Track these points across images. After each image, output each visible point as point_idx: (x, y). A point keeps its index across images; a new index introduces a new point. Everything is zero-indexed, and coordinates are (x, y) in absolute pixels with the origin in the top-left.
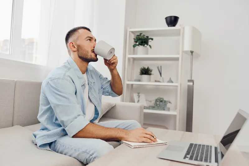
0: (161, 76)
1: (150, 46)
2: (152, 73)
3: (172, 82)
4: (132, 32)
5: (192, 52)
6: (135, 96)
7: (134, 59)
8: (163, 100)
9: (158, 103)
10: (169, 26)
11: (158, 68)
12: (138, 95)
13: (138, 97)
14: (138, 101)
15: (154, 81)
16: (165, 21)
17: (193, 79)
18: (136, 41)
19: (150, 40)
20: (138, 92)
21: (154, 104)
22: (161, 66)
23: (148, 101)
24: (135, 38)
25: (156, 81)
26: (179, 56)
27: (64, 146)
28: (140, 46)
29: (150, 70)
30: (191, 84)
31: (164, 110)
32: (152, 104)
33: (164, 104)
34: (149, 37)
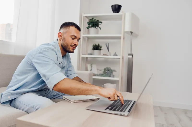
0: (108, 51)
1: (100, 28)
2: (102, 48)
3: (117, 55)
4: (86, 17)
5: (132, 33)
6: (89, 66)
7: (88, 38)
8: (110, 69)
9: (106, 71)
10: (114, 13)
11: (106, 44)
12: (91, 66)
13: (91, 67)
14: (91, 70)
15: (103, 55)
16: (111, 8)
17: (132, 53)
18: (89, 24)
19: (100, 23)
20: (91, 63)
21: (103, 72)
22: (108, 44)
23: (99, 70)
24: (89, 22)
25: (104, 55)
26: (122, 35)
27: (19, 102)
28: (92, 28)
29: (100, 46)
30: (131, 57)
31: (110, 77)
32: (102, 72)
33: (110, 72)
34: (99, 21)
